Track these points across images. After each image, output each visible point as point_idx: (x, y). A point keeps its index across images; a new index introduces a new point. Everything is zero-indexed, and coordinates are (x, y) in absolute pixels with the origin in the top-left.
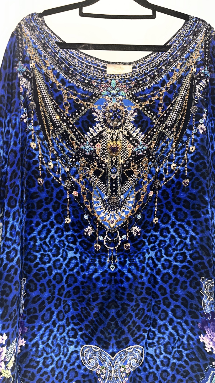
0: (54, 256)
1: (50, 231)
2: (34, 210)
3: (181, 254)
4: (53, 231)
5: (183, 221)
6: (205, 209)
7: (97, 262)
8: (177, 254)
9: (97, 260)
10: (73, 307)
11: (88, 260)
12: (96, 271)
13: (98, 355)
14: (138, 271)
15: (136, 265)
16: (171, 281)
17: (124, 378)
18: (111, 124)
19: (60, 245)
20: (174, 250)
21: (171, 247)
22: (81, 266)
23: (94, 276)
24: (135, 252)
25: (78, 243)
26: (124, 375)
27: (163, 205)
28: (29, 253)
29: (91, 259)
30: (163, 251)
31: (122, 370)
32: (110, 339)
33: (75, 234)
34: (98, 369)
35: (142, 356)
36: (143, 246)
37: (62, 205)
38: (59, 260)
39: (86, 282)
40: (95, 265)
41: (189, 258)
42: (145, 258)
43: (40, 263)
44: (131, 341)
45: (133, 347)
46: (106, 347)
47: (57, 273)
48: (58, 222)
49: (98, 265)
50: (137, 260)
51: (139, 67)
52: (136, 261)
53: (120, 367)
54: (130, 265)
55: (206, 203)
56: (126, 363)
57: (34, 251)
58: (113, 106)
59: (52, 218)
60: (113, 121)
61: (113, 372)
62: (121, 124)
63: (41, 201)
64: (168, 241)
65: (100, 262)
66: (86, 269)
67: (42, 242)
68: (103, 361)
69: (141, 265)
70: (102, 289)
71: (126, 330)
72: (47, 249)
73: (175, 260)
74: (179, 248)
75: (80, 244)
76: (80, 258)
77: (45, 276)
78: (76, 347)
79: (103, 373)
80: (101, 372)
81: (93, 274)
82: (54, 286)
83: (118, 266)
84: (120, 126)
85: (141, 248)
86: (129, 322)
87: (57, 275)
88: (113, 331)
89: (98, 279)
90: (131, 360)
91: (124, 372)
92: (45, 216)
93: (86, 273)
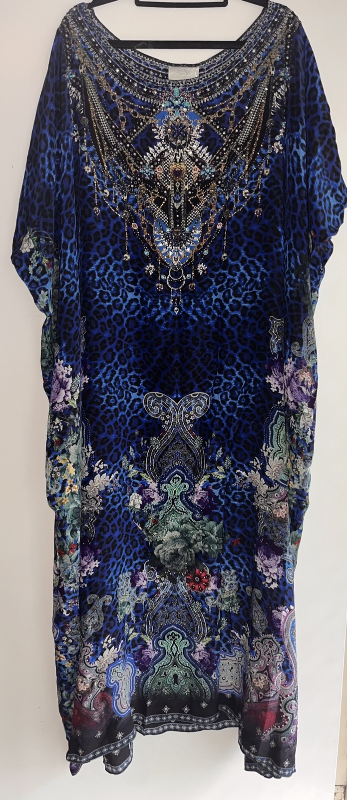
0: (113, 295)
1: (109, 268)
2: (91, 242)
3: (251, 294)
4: (111, 267)
5: (253, 256)
6: (278, 241)
7: (159, 304)
8: (247, 294)
9: (160, 301)
10: (135, 353)
11: (149, 301)
12: (158, 313)
13: (162, 401)
14: (204, 313)
15: (201, 306)
16: (239, 324)
17: (189, 424)
18: (174, 143)
19: (119, 283)
20: (244, 290)
21: (241, 287)
22: (143, 308)
23: (157, 319)
24: (201, 293)
25: (138, 283)
26: (188, 421)
27: (232, 239)
28: (89, 289)
29: (153, 301)
30: (232, 291)
31: (187, 416)
32: (174, 384)
33: (135, 273)
34: (162, 416)
35: (208, 404)
36: (209, 286)
37: (120, 240)
38: (118, 300)
39: (148, 326)
40: (158, 307)
41: (259, 298)
42: (211, 299)
43: (100, 300)
44: (196, 387)
45: (198, 393)
46: (170, 394)
47: (117, 314)
48: (116, 259)
49: (161, 306)
50: (203, 301)
51: (207, 69)
52: (202, 303)
53: (185, 413)
54: (195, 306)
55: (279, 234)
56: (190, 409)
57: (93, 287)
58: (176, 120)
59: (110, 254)
60: (176, 139)
61: (178, 417)
62: (186, 143)
63: (97, 233)
64: (237, 280)
65: (162, 303)
66: (147, 311)
67: (101, 278)
68: (166, 406)
69: (207, 307)
70: (165, 332)
71: (191, 376)
72: (106, 286)
73: (245, 301)
74: (249, 287)
75: (141, 284)
76: (141, 299)
77: (105, 314)
78: (139, 395)
79: (166, 419)
80: (165, 418)
81: (155, 317)
82: (115, 328)
83: (183, 309)
84: (184, 145)
85: (208, 288)
86: (194, 367)
87: (117, 317)
88: (177, 377)
89: (160, 321)
90: (196, 407)
91: (189, 418)
92: (103, 250)
93: (148, 316)
